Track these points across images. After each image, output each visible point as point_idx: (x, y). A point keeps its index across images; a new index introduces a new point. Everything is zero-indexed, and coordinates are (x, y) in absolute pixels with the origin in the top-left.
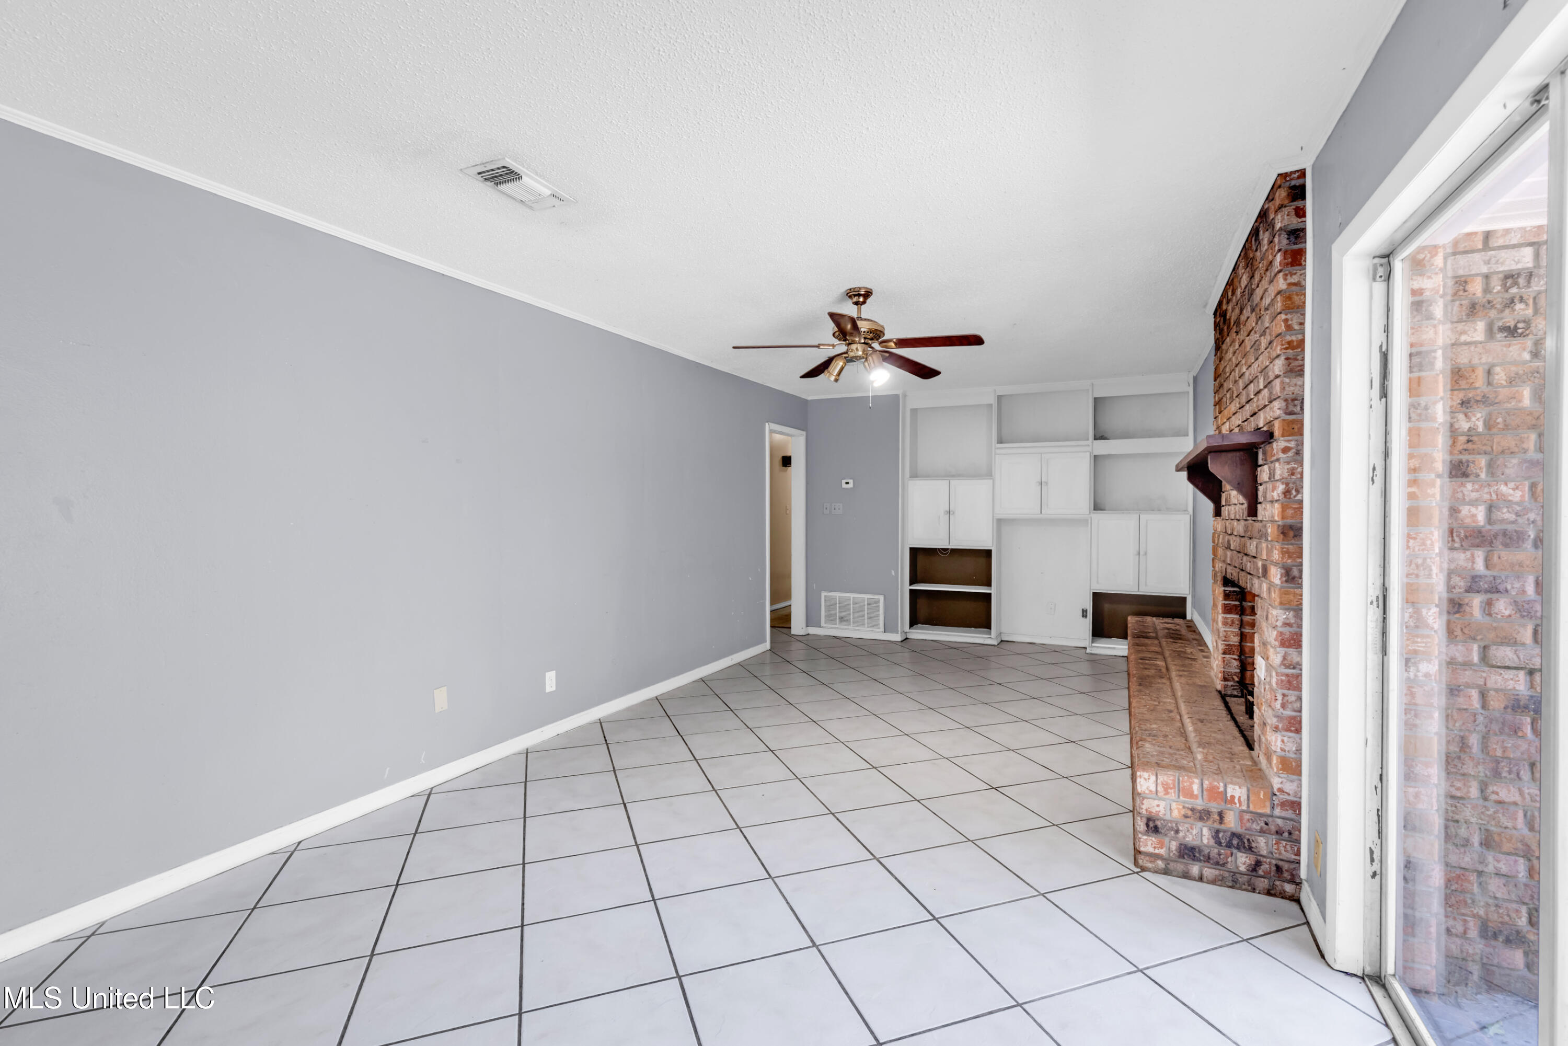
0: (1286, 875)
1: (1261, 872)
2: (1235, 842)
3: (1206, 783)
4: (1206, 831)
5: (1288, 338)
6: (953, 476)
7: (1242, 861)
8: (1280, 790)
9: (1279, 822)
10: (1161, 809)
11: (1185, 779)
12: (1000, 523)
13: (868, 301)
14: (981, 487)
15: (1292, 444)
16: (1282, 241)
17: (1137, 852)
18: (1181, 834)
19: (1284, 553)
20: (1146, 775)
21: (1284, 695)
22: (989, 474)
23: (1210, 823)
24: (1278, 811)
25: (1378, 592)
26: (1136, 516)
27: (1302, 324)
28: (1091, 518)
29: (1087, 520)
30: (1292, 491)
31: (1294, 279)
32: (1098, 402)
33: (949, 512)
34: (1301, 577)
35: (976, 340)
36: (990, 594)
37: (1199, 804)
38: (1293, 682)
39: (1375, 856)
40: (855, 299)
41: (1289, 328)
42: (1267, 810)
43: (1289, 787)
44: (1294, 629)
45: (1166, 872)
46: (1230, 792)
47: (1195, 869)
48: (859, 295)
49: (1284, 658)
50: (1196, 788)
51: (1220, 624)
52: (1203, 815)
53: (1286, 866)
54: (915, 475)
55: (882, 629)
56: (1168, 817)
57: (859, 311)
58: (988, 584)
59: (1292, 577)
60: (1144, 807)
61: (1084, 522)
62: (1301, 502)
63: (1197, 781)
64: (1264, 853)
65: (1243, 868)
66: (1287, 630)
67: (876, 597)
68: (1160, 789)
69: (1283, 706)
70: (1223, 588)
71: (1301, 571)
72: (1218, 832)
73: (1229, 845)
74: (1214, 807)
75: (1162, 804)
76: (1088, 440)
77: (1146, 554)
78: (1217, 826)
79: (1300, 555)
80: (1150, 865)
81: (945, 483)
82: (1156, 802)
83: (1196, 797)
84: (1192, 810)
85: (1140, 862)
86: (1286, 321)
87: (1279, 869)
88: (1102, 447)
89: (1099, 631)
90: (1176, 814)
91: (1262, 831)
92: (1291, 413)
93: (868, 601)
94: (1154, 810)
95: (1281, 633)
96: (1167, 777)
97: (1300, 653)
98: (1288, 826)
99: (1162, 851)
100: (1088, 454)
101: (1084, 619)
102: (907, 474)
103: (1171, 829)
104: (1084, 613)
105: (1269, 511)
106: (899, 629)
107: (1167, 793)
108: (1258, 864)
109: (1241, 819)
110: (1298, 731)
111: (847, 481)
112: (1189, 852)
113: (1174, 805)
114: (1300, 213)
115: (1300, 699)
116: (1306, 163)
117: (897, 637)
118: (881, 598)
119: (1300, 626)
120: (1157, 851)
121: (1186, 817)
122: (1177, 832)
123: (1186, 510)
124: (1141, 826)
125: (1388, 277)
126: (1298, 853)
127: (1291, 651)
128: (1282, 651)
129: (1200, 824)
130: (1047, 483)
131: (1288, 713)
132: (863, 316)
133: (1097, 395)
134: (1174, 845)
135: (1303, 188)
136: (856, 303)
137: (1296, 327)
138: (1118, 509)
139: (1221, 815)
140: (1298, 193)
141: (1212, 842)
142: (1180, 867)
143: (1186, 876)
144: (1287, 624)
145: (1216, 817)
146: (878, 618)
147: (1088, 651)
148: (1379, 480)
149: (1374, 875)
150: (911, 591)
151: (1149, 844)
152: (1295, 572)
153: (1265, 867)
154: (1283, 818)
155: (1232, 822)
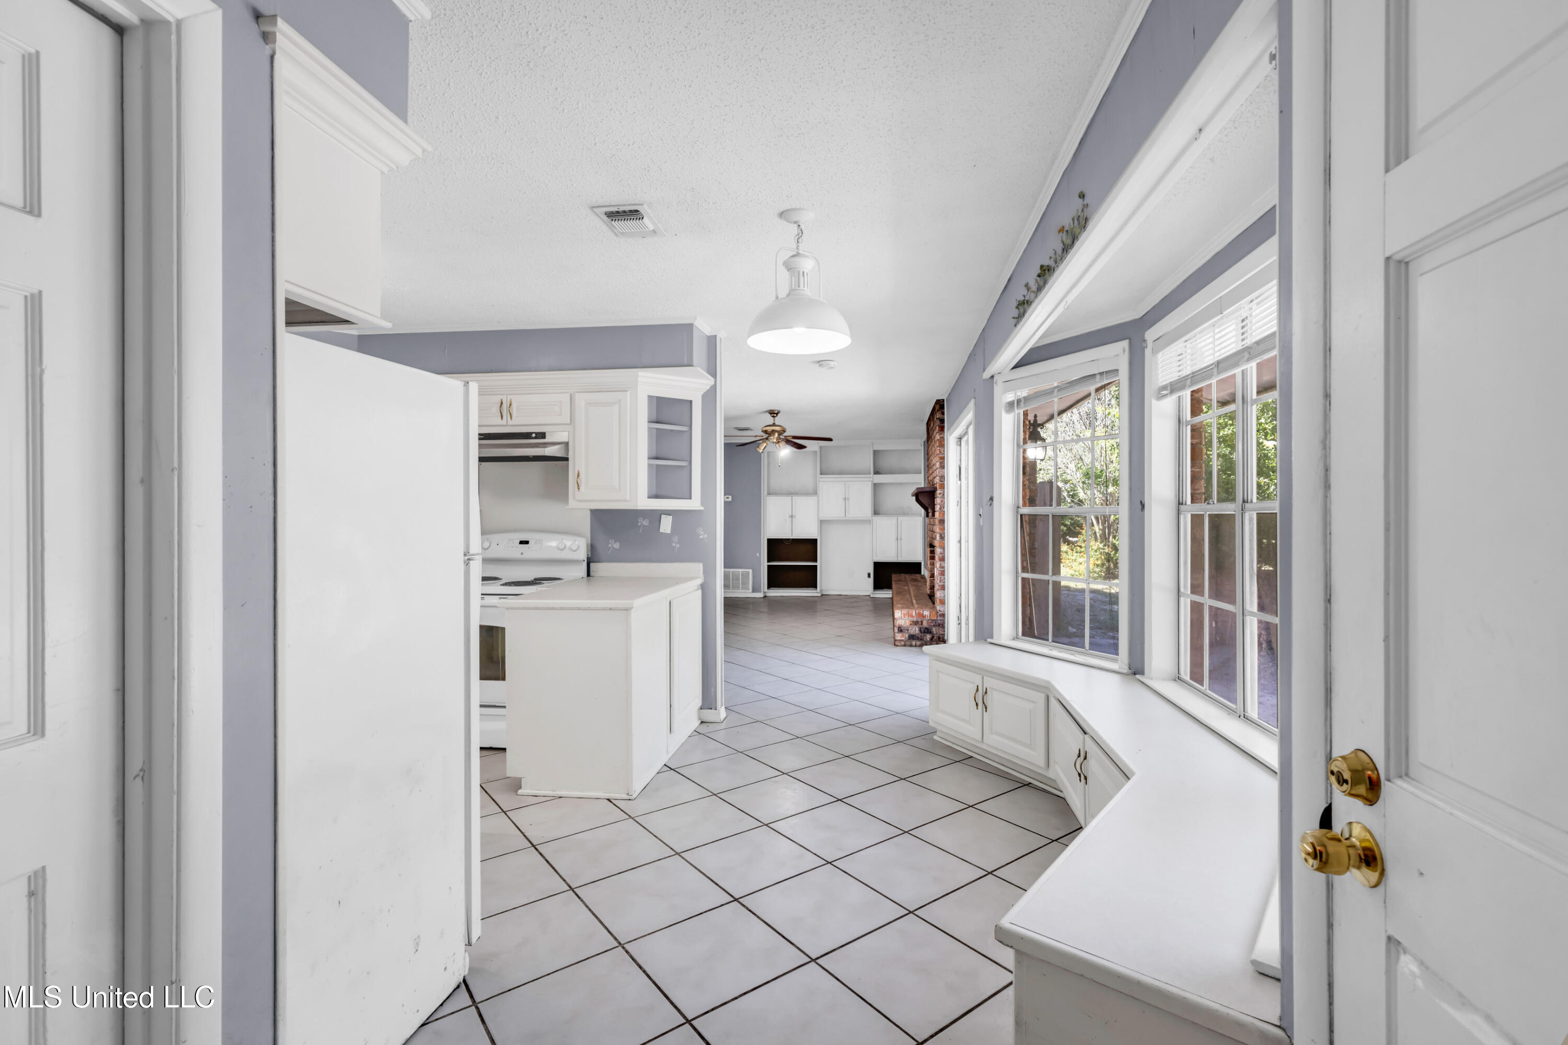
0: (941, 639)
1: (934, 640)
2: (926, 631)
3: (917, 611)
4: (917, 629)
5: (941, 456)
6: (796, 494)
7: (928, 637)
8: (939, 611)
9: (939, 621)
10: (903, 623)
11: (910, 611)
12: (822, 522)
13: (778, 415)
14: (810, 501)
15: (942, 492)
16: (938, 423)
17: (895, 640)
18: (909, 631)
19: (940, 529)
20: (897, 611)
21: (940, 578)
22: (815, 493)
23: (918, 625)
24: (939, 618)
25: (959, 539)
26: (896, 518)
27: (944, 451)
28: (872, 519)
29: (870, 521)
30: (942, 507)
31: (942, 436)
32: (876, 453)
33: (792, 516)
34: (944, 537)
35: (830, 440)
36: (817, 566)
37: (915, 619)
38: (943, 573)
39: (959, 618)
40: (773, 415)
41: (940, 452)
42: (936, 618)
43: (942, 609)
44: (943, 555)
45: (905, 645)
46: (924, 614)
47: (914, 643)
48: (774, 413)
49: (940, 565)
50: (914, 614)
51: (929, 565)
52: (916, 623)
53: (941, 636)
54: (769, 494)
55: (751, 590)
56: (905, 626)
57: (774, 420)
58: (816, 560)
59: (942, 538)
60: (898, 623)
61: (869, 522)
62: (944, 512)
63: (914, 611)
64: (935, 633)
65: (928, 639)
66: (941, 555)
67: (747, 570)
68: (902, 616)
69: (940, 581)
70: (929, 549)
71: (944, 535)
72: (921, 628)
73: (924, 632)
74: (920, 620)
75: (903, 621)
76: (870, 474)
77: (901, 539)
78: (921, 626)
79: (944, 529)
80: (899, 644)
81: (789, 498)
82: (901, 621)
83: (914, 617)
84: (913, 622)
85: (896, 644)
86: (939, 450)
87: (939, 638)
88: (879, 479)
89: (878, 586)
90: (907, 624)
91: (934, 626)
92: (941, 481)
93: (742, 574)
94: (900, 624)
95: (939, 557)
96: (905, 611)
97: (944, 563)
98: (942, 622)
99: (903, 638)
100: (870, 483)
101: (869, 579)
102: (766, 493)
103: (906, 630)
104: (869, 575)
105: (937, 514)
106: (762, 590)
107: (905, 617)
108: (933, 637)
109: (928, 623)
110: (944, 590)
111: (728, 496)
112: (912, 637)
113: (907, 621)
114: (943, 414)
115: (944, 579)
116: (945, 397)
117: (761, 595)
118: (751, 571)
119: (944, 554)
120: (902, 639)
121: (911, 624)
122: (908, 630)
123: (921, 515)
124: (896, 630)
125: (960, 445)
126: (944, 632)
127: (942, 562)
128: (939, 562)
129: (915, 627)
130: (848, 499)
131: (942, 584)
132: (776, 424)
133: (875, 449)
134: (907, 635)
135: (943, 405)
136: (773, 417)
137: (942, 452)
138: (886, 514)
139: (922, 622)
140: (942, 407)
141: (919, 632)
142: (909, 643)
143: (911, 646)
144: (940, 553)
145: (920, 623)
146: (748, 584)
147: (871, 596)
148: (959, 505)
149: (959, 624)
150: (768, 566)
151: (899, 636)
152: (943, 535)
153: (935, 638)
154: (941, 620)
155: (925, 624)
